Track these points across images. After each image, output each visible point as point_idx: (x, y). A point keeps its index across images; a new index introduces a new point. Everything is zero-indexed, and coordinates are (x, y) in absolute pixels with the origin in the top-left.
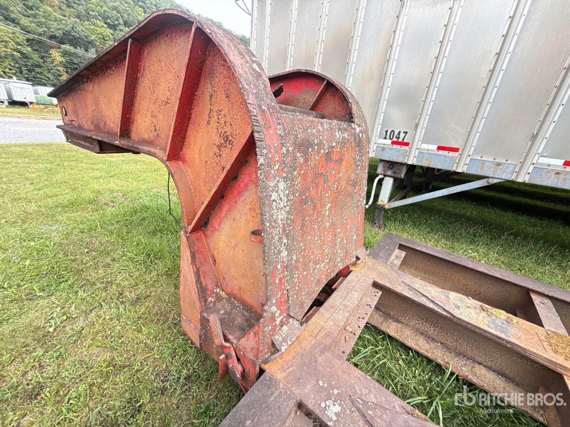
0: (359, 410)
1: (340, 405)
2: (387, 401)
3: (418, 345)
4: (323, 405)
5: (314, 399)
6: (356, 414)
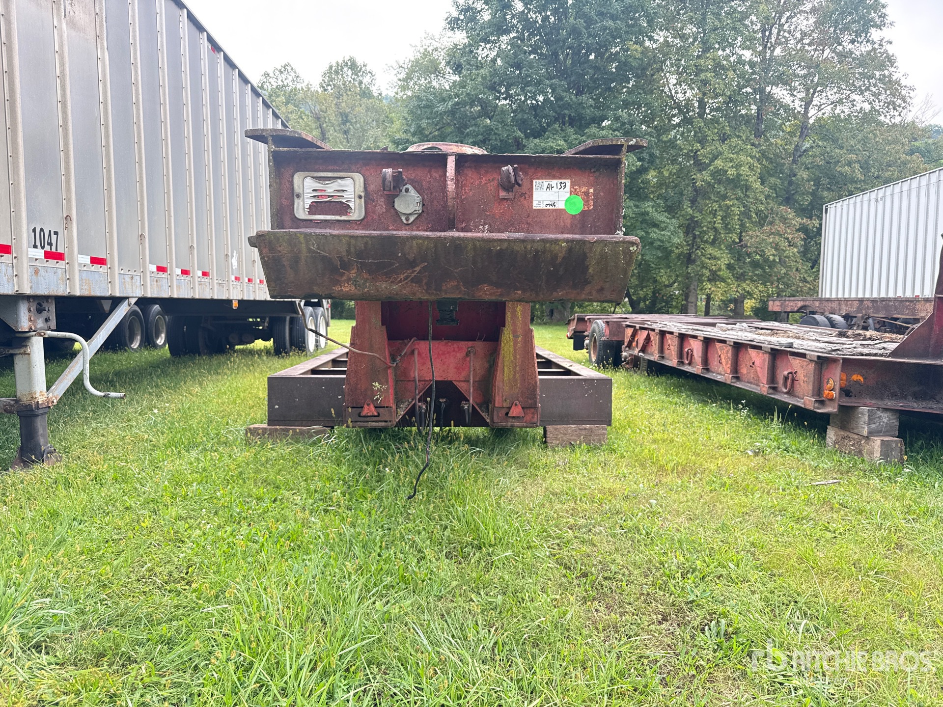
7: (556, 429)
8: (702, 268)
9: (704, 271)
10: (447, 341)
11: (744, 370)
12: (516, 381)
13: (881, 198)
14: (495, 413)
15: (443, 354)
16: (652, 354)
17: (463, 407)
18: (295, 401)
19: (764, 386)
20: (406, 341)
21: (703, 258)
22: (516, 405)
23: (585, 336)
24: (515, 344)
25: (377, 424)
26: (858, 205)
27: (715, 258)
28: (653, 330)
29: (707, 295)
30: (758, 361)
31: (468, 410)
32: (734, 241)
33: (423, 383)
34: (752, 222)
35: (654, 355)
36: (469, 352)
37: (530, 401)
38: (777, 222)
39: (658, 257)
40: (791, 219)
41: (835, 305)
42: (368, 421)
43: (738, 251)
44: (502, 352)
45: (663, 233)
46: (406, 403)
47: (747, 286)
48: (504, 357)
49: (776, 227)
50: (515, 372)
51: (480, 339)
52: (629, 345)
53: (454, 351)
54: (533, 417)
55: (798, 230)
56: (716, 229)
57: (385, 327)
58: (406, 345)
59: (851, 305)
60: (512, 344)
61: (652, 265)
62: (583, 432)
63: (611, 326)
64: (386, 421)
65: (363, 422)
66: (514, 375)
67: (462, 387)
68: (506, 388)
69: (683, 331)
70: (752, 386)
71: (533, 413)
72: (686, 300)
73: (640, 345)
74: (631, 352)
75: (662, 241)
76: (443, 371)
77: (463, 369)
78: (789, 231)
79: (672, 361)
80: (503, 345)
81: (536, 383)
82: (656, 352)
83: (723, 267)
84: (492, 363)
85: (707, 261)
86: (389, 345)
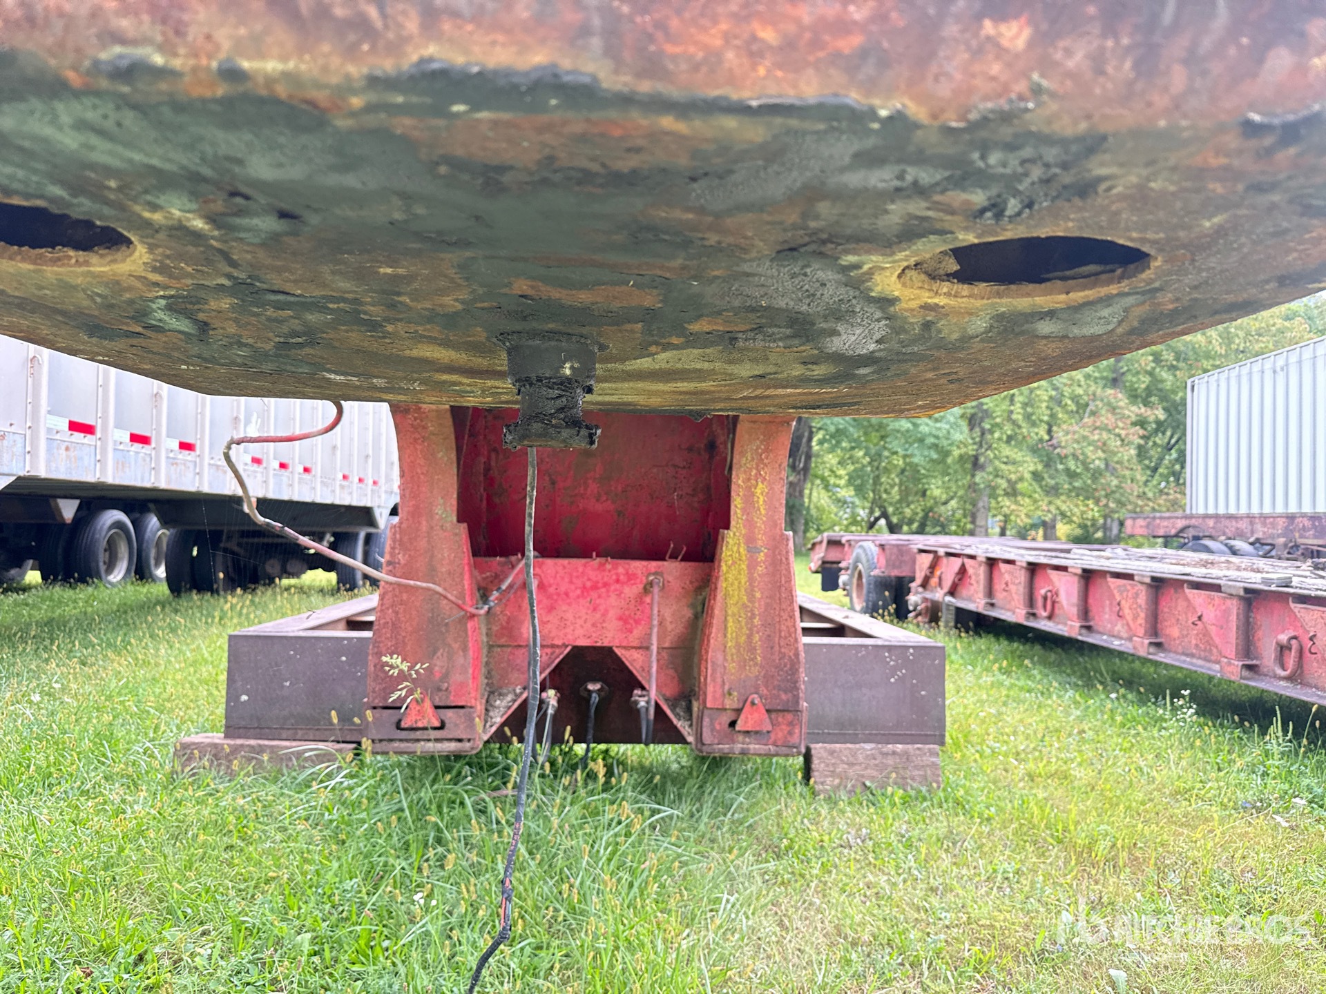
7: (832, 752)
8: (997, 476)
9: (999, 481)
10: (602, 560)
11: (1172, 631)
12: (752, 650)
13: (1282, 369)
14: (706, 721)
15: (595, 587)
16: (970, 599)
17: (636, 703)
18: (283, 687)
19: (1229, 664)
20: (513, 558)
21: (997, 463)
22: (753, 703)
23: (840, 569)
24: (752, 566)
25: (439, 746)
26: (1244, 380)
27: (1014, 463)
28: (972, 557)
29: (1005, 516)
30: (1210, 614)
31: (647, 709)
32: (1041, 440)
33: (549, 651)
34: (1067, 412)
35: (974, 601)
36: (651, 584)
37: (784, 697)
38: (1103, 412)
39: (932, 461)
40: (1122, 408)
41: (1243, 525)
42: (418, 740)
43: (1047, 454)
44: (722, 584)
45: (938, 425)
46: (510, 697)
47: (1063, 504)
48: (726, 595)
49: (1103, 419)
50: (750, 629)
51: (674, 557)
52: (925, 585)
53: (618, 581)
54: (790, 733)
55: (1134, 424)
56: (1014, 423)
57: (465, 525)
58: (513, 567)
59: (1272, 524)
60: (744, 566)
61: (923, 471)
62: (890, 761)
63: (888, 552)
64: (460, 740)
65: (407, 740)
66: (750, 637)
67: (633, 660)
68: (732, 666)
69: (1032, 559)
70: (1195, 661)
71: (791, 724)
72: (973, 522)
73: (947, 584)
74: (929, 595)
75: (937, 437)
76: (594, 625)
77: (637, 622)
78: (1121, 425)
79: (1013, 613)
80: (724, 568)
81: (797, 655)
82: (981, 595)
83: (1028, 476)
84: (699, 608)
85: (1003, 466)
86: (476, 565)
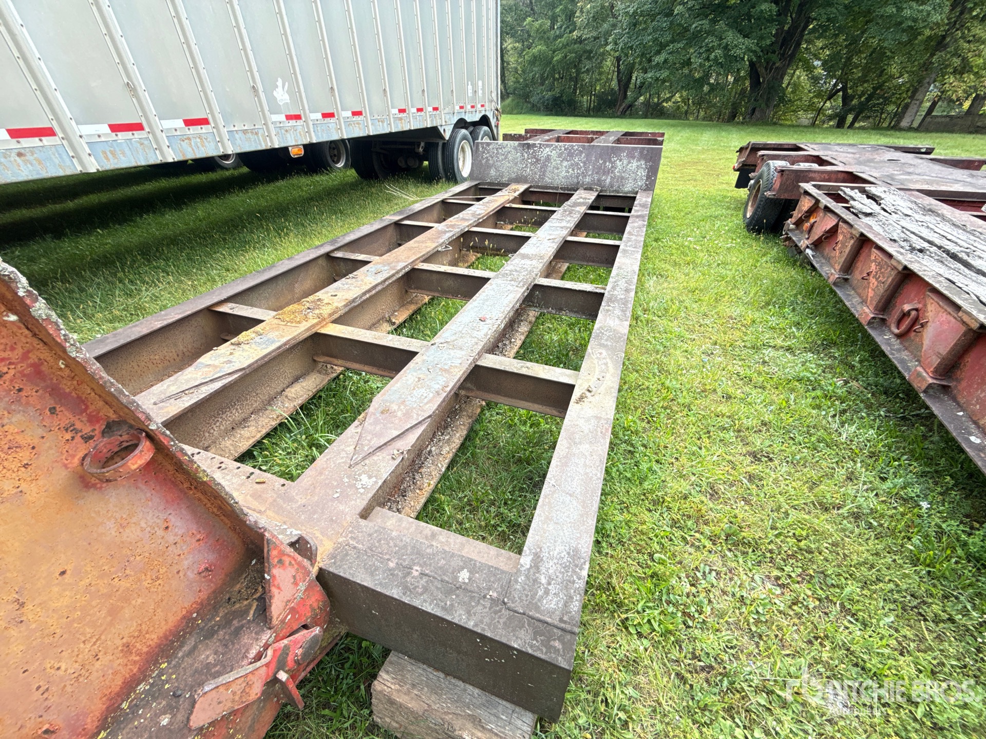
0: (364, 459)
1: (360, 475)
2: (352, 437)
3: (249, 438)
4: (362, 491)
5: (356, 500)
6: (367, 461)
9: (955, 59)
21: (961, 42)
23: (752, 177)
27: (979, 41)
39: (900, 43)
45: (921, 8)
72: (912, 97)
73: (815, 236)
75: (915, 20)
85: (966, 45)
